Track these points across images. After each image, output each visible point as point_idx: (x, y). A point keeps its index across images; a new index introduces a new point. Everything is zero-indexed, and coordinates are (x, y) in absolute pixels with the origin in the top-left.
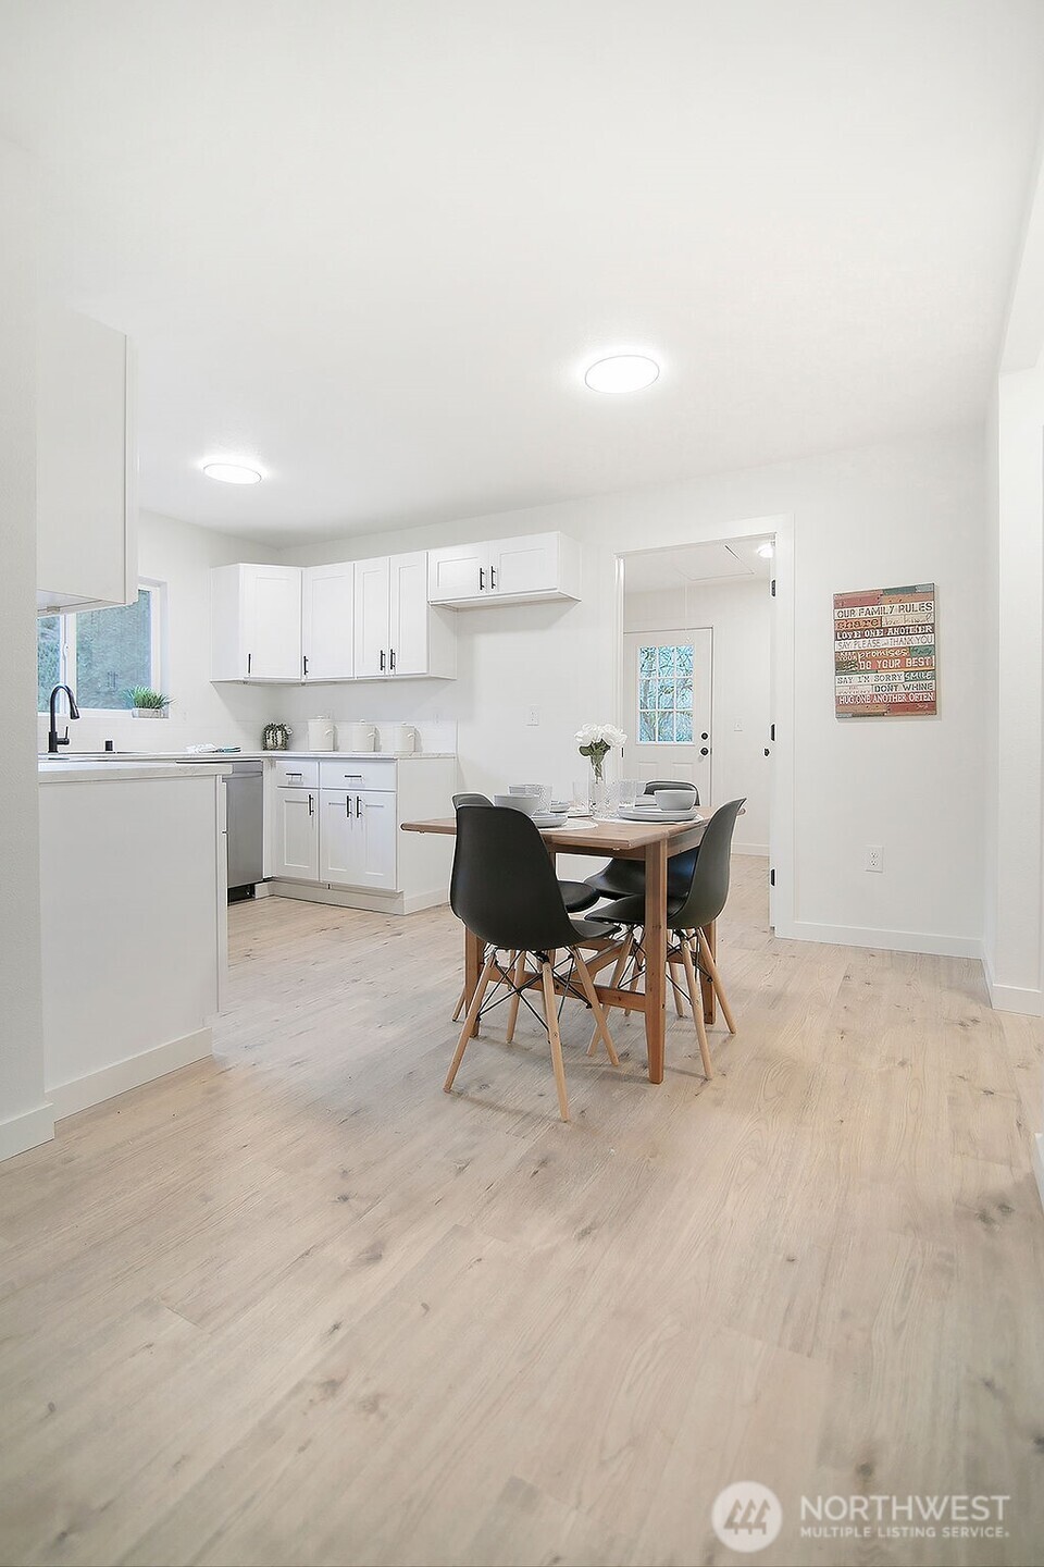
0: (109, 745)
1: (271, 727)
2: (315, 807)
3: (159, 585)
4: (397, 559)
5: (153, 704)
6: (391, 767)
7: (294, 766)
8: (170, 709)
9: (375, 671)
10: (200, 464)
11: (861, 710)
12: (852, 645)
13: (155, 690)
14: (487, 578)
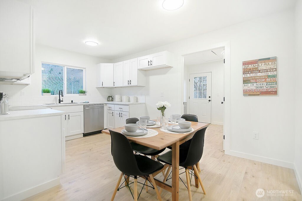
0: (72, 101)
1: (109, 97)
2: (114, 114)
3: (85, 68)
4: (132, 60)
5: (83, 92)
6: (128, 107)
7: (110, 106)
8: (87, 93)
9: (127, 85)
10: (84, 42)
11: (252, 93)
12: (248, 75)
13: (84, 90)
14: (150, 63)
